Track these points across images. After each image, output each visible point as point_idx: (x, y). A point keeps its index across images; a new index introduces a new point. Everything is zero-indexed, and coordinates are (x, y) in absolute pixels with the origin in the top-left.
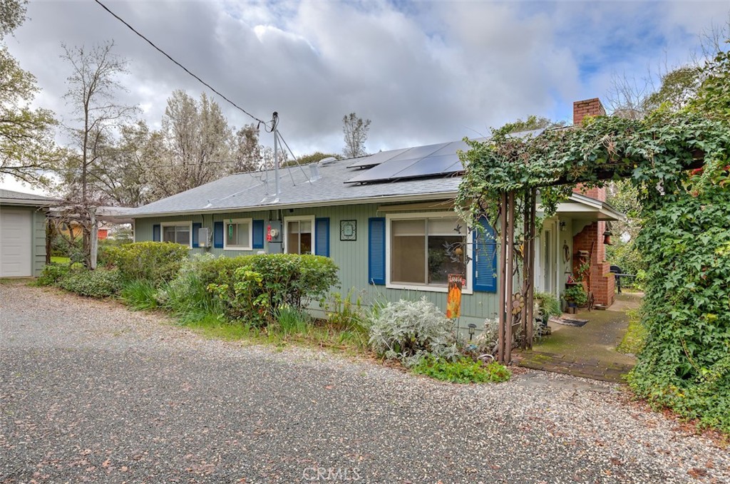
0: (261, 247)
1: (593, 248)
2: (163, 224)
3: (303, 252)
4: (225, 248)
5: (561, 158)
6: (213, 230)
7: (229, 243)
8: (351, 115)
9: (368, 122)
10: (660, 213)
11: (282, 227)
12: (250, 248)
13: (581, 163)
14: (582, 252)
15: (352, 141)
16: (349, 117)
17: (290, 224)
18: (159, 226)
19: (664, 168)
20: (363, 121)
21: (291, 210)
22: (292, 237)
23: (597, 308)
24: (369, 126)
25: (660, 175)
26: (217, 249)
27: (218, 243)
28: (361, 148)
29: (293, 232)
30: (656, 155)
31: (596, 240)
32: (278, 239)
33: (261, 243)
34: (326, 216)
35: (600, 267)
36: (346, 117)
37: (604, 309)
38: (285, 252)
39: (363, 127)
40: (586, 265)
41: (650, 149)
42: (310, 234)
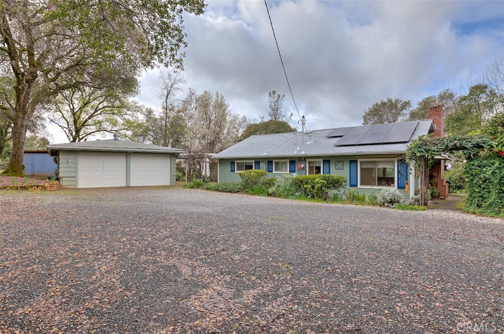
0: (294, 172)
1: (439, 172)
2: (236, 162)
3: (317, 173)
4: (274, 172)
5: (442, 146)
6: (267, 165)
7: (276, 170)
8: (273, 92)
9: (284, 96)
10: (472, 163)
11: (306, 163)
12: (288, 172)
13: (448, 148)
14: (434, 174)
15: (273, 107)
16: (272, 93)
17: (309, 162)
18: (234, 162)
19: (473, 151)
20: (281, 96)
21: (312, 157)
22: (311, 168)
23: (441, 199)
24: (284, 98)
25: (472, 152)
26: (269, 173)
27: (269, 170)
28: (279, 112)
29: (311, 166)
30: (471, 147)
31: (440, 168)
32: (304, 169)
33: (294, 170)
34: (328, 159)
35: (442, 181)
36: (270, 93)
37: (444, 199)
38: (307, 174)
39: (280, 99)
40: (436, 180)
41: (469, 145)
42: (320, 167)
